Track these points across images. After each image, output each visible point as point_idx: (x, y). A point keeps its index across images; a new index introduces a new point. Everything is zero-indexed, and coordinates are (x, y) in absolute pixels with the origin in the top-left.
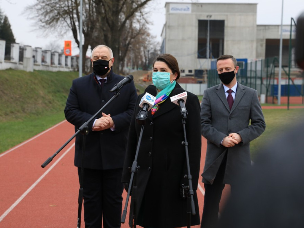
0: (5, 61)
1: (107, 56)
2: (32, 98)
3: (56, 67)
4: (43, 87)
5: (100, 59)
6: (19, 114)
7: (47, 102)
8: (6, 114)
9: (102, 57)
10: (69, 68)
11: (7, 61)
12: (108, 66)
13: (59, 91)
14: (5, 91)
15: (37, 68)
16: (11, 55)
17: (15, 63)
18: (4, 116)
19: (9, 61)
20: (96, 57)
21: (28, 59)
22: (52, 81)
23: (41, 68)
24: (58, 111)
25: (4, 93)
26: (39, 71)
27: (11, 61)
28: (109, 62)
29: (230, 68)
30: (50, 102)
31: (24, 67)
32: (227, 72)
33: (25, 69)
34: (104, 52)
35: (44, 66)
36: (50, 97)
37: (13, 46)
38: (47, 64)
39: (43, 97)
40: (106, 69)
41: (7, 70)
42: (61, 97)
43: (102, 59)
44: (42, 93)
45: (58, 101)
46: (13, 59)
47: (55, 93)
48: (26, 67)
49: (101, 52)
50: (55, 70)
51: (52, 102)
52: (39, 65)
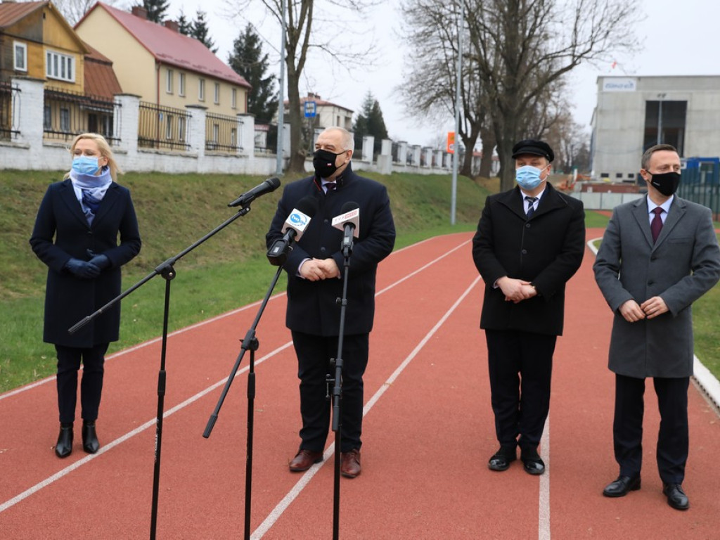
3: (428, 168)
4: (402, 195)
5: (322, 148)
7: (403, 216)
9: (327, 146)
10: (448, 170)
12: (333, 162)
13: (423, 202)
15: (399, 170)
16: (363, 153)
17: (368, 163)
19: (359, 160)
21: (385, 156)
22: (416, 188)
23: (405, 169)
24: (418, 229)
26: (402, 174)
27: (363, 160)
28: (337, 156)
30: (409, 217)
31: (378, 168)
33: (379, 171)
34: (331, 138)
35: (410, 167)
36: (410, 209)
37: (366, 140)
38: (414, 164)
39: (399, 210)
40: (330, 166)
42: (427, 210)
43: (326, 150)
45: (421, 215)
46: (365, 157)
47: (419, 204)
48: (381, 168)
49: (327, 138)
50: (426, 172)
51: (412, 217)
52: (403, 166)
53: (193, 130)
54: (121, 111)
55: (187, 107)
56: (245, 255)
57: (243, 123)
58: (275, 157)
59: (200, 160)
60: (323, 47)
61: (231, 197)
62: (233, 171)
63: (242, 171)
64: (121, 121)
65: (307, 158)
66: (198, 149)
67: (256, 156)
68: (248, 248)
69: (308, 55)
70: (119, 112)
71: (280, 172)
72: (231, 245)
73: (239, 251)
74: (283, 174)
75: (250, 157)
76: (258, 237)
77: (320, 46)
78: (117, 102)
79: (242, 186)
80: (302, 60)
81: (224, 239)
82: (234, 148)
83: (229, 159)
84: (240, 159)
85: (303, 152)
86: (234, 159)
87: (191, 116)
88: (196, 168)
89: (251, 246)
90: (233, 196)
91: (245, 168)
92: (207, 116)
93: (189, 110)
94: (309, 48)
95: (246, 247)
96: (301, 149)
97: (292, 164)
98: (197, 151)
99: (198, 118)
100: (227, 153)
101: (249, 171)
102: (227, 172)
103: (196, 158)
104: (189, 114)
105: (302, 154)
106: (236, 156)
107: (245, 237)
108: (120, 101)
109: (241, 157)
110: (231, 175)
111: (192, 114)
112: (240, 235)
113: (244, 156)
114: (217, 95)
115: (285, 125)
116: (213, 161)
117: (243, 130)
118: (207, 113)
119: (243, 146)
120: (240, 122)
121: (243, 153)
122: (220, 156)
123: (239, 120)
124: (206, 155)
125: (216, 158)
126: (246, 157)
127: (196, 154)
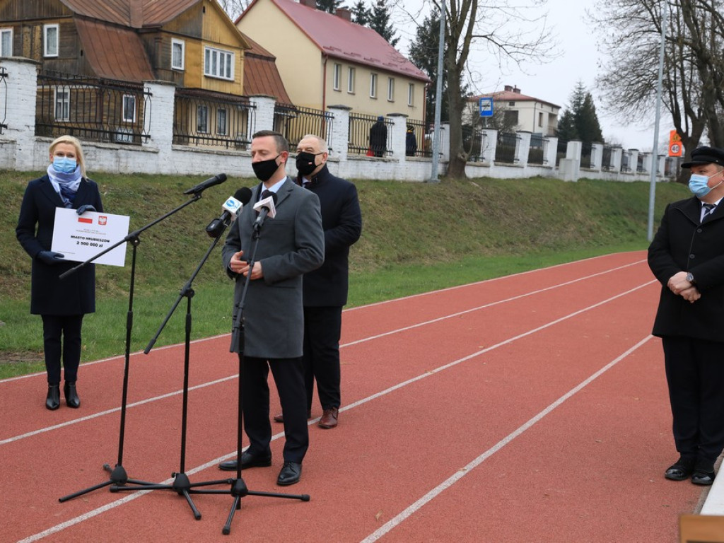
0: (529, 164)
2: (557, 222)
3: (633, 174)
4: (587, 206)
6: (522, 247)
7: (584, 229)
8: (498, 245)
9: (307, 149)
10: (660, 176)
11: (532, 165)
12: (313, 161)
13: (615, 214)
14: (510, 211)
15: (591, 176)
16: (545, 157)
17: (550, 168)
18: (494, 248)
19: (539, 164)
21: (571, 160)
22: (608, 198)
23: (601, 175)
25: (506, 213)
26: (595, 181)
27: (544, 165)
30: (591, 231)
31: (559, 174)
33: (561, 178)
35: (606, 173)
36: (596, 222)
38: (612, 170)
39: (579, 222)
40: (311, 165)
41: (532, 178)
42: (617, 223)
44: (579, 215)
45: (609, 229)
46: (547, 161)
47: (608, 216)
48: (564, 174)
50: (628, 179)
51: (595, 230)
52: (597, 172)
53: (335, 132)
54: (255, 113)
55: (329, 107)
56: (377, 265)
57: (393, 124)
58: (431, 162)
59: (342, 164)
60: (488, 37)
61: (371, 205)
62: (379, 178)
63: (391, 177)
64: (255, 124)
65: (467, 163)
66: (339, 152)
67: (407, 160)
68: (383, 259)
69: (471, 46)
70: (253, 114)
71: (436, 178)
72: (363, 255)
73: (371, 262)
74: (439, 180)
75: (401, 161)
76: (396, 248)
77: (485, 37)
78: (252, 104)
79: (386, 193)
80: (465, 53)
81: (356, 249)
83: (376, 164)
84: (388, 164)
85: (463, 156)
86: (381, 164)
87: (333, 118)
88: (337, 174)
89: (386, 257)
90: (373, 202)
91: (394, 173)
92: (351, 117)
93: (331, 111)
94: (472, 40)
95: (381, 258)
96: (461, 153)
97: (451, 169)
98: (339, 154)
99: (341, 118)
101: (399, 177)
102: (373, 178)
103: (337, 162)
104: (331, 115)
106: (384, 161)
107: (381, 247)
108: (254, 103)
109: (390, 161)
110: (377, 181)
111: (334, 115)
112: (375, 245)
113: (393, 160)
114: (391, 91)
115: (444, 126)
116: (357, 166)
117: (393, 131)
118: (352, 113)
119: (393, 149)
120: (391, 123)
121: (393, 157)
122: (365, 160)
123: (389, 121)
124: (348, 159)
125: (360, 162)
126: (396, 161)
127: (338, 158)
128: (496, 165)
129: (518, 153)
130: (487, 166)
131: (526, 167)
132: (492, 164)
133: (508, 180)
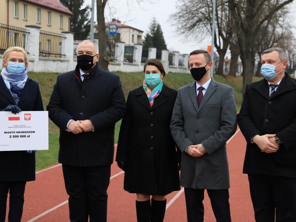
0: (142, 64)
1: (92, 52)
5: (85, 54)
9: (87, 52)
12: (92, 61)
15: (173, 71)
20: (81, 51)
21: (164, 62)
23: (178, 71)
26: (175, 73)
28: (94, 57)
29: (201, 64)
32: (197, 67)
34: (89, 47)
35: (181, 69)
37: (151, 50)
38: (184, 67)
40: (90, 64)
43: (87, 54)
49: (87, 47)
52: (176, 68)
53: (31, 42)
55: (27, 26)
57: (66, 38)
59: (36, 63)
62: (59, 71)
63: (65, 71)
65: (110, 62)
66: (34, 55)
75: (70, 61)
82: (60, 55)
83: (56, 63)
84: (64, 63)
85: (107, 58)
86: (59, 62)
87: (29, 33)
88: (33, 69)
91: (67, 69)
92: (41, 33)
93: (28, 28)
96: (106, 56)
98: (33, 57)
99: (35, 34)
100: (55, 58)
102: (55, 71)
103: (33, 61)
104: (28, 31)
105: (107, 59)
106: (61, 61)
109: (64, 61)
110: (57, 73)
111: (30, 32)
113: (66, 60)
114: (50, 20)
115: (95, 40)
116: (45, 64)
117: (66, 43)
118: (41, 31)
119: (66, 54)
120: (64, 37)
121: (66, 59)
122: (49, 60)
123: (63, 36)
124: (40, 60)
125: (46, 61)
126: (68, 61)
127: (33, 59)
128: (124, 64)
129: (135, 57)
130: (119, 65)
131: (140, 65)
132: (122, 63)
133: (131, 73)
